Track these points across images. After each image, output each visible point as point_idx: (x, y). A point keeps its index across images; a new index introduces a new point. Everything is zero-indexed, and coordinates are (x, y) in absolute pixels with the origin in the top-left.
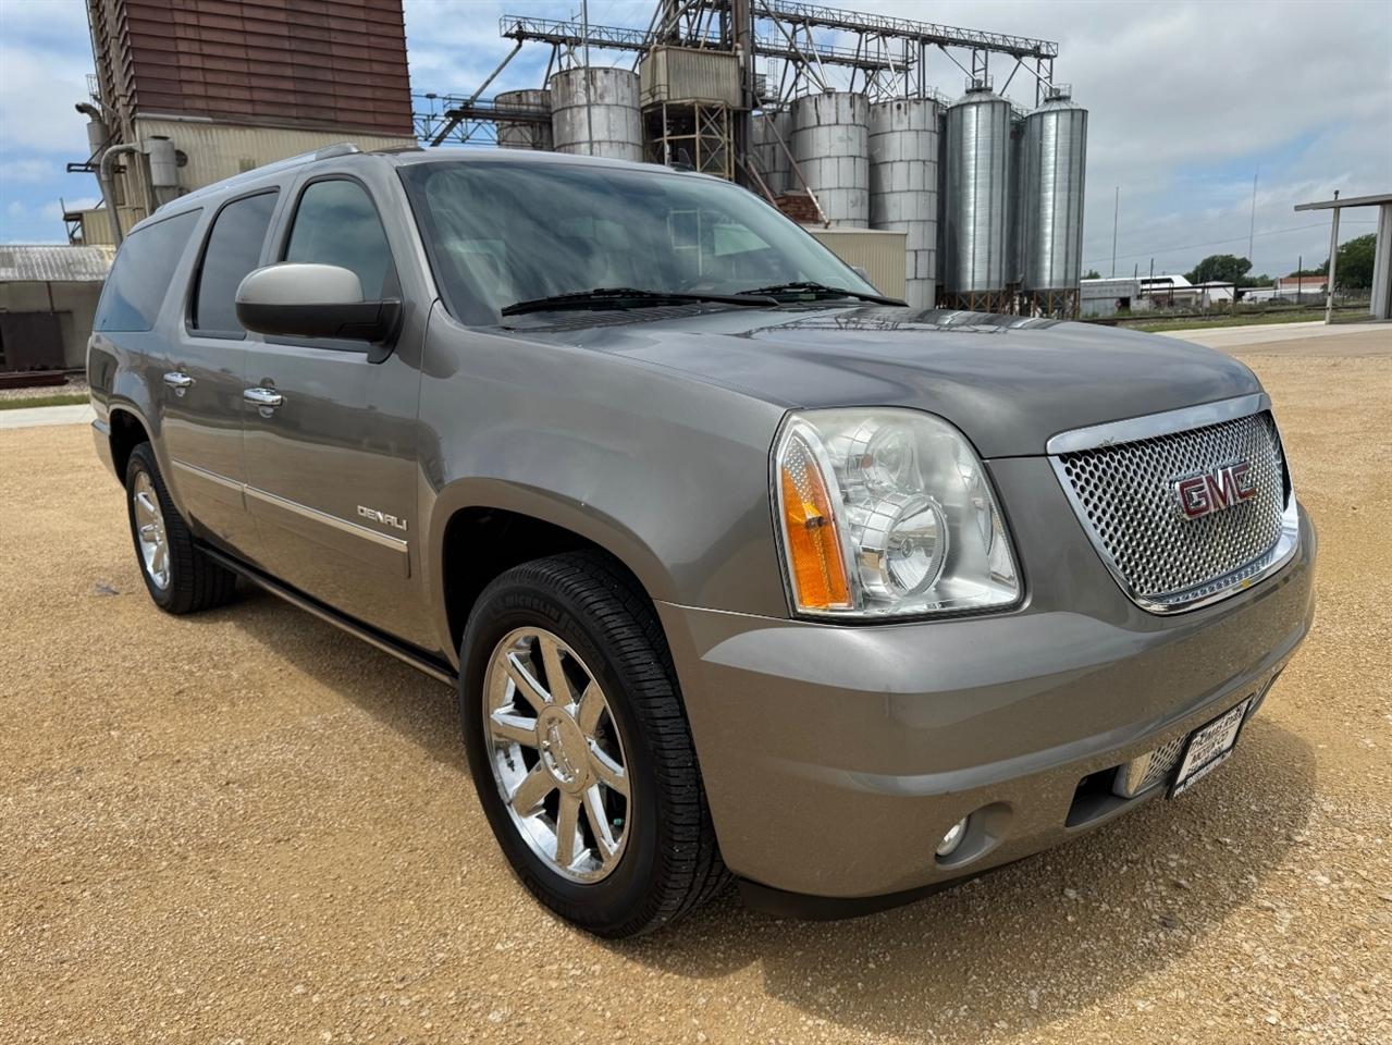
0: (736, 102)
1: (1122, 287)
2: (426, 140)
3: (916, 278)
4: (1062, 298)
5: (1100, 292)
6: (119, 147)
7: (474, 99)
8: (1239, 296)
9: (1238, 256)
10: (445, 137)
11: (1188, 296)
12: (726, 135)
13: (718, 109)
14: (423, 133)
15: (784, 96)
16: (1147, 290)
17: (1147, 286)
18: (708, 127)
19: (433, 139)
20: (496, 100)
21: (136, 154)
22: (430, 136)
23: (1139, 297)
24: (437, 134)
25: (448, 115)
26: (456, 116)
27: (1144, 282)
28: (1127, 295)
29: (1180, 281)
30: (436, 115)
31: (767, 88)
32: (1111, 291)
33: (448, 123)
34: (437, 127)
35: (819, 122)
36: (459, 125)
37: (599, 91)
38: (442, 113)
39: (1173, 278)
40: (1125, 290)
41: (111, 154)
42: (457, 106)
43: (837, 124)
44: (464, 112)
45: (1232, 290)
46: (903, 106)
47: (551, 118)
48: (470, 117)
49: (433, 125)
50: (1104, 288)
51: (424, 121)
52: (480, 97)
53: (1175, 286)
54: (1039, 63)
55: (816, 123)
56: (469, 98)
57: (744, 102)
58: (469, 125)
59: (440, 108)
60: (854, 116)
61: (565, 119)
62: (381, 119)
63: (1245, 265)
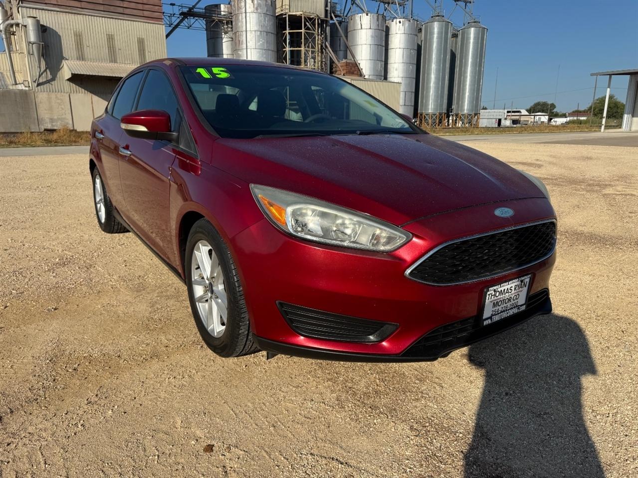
0: (323, 16)
1: (498, 114)
2: (170, 26)
3: (405, 105)
4: (472, 118)
5: (488, 115)
6: (12, 22)
7: (194, 7)
8: (550, 120)
9: (550, 102)
10: (179, 25)
11: (527, 119)
12: (317, 31)
13: (313, 18)
14: (168, 23)
15: (345, 14)
16: (509, 116)
17: (509, 114)
18: (308, 27)
19: (174, 26)
20: (205, 8)
21: (20, 26)
22: (172, 24)
23: (506, 119)
24: (175, 24)
25: (181, 14)
26: (185, 15)
27: (508, 112)
28: (500, 118)
29: (524, 112)
30: (174, 14)
31: (337, 9)
32: (493, 115)
33: (181, 18)
34: (175, 20)
35: (361, 27)
36: (186, 20)
37: (255, 7)
38: (177, 13)
39: (521, 110)
40: (500, 115)
41: (8, 25)
42: (185, 10)
43: (370, 29)
44: (189, 13)
45: (547, 117)
46: (402, 22)
47: (232, 19)
48: (192, 16)
49: (173, 19)
50: (490, 114)
51: (169, 16)
52: (197, 6)
53: (522, 114)
54: (466, 5)
55: (360, 28)
56: (191, 6)
57: (326, 16)
58: (192, 20)
59: (177, 10)
60: (378, 25)
61: (238, 19)
62: (146, 14)
63: (553, 106)
